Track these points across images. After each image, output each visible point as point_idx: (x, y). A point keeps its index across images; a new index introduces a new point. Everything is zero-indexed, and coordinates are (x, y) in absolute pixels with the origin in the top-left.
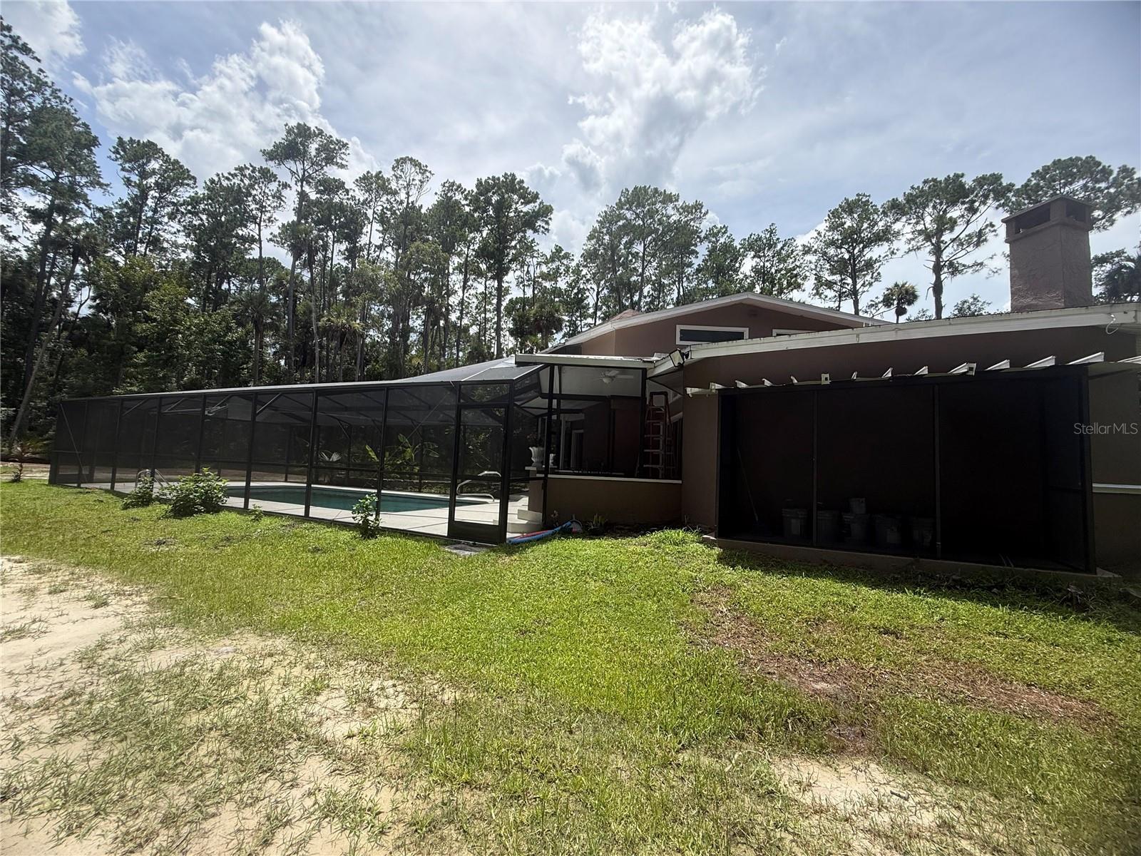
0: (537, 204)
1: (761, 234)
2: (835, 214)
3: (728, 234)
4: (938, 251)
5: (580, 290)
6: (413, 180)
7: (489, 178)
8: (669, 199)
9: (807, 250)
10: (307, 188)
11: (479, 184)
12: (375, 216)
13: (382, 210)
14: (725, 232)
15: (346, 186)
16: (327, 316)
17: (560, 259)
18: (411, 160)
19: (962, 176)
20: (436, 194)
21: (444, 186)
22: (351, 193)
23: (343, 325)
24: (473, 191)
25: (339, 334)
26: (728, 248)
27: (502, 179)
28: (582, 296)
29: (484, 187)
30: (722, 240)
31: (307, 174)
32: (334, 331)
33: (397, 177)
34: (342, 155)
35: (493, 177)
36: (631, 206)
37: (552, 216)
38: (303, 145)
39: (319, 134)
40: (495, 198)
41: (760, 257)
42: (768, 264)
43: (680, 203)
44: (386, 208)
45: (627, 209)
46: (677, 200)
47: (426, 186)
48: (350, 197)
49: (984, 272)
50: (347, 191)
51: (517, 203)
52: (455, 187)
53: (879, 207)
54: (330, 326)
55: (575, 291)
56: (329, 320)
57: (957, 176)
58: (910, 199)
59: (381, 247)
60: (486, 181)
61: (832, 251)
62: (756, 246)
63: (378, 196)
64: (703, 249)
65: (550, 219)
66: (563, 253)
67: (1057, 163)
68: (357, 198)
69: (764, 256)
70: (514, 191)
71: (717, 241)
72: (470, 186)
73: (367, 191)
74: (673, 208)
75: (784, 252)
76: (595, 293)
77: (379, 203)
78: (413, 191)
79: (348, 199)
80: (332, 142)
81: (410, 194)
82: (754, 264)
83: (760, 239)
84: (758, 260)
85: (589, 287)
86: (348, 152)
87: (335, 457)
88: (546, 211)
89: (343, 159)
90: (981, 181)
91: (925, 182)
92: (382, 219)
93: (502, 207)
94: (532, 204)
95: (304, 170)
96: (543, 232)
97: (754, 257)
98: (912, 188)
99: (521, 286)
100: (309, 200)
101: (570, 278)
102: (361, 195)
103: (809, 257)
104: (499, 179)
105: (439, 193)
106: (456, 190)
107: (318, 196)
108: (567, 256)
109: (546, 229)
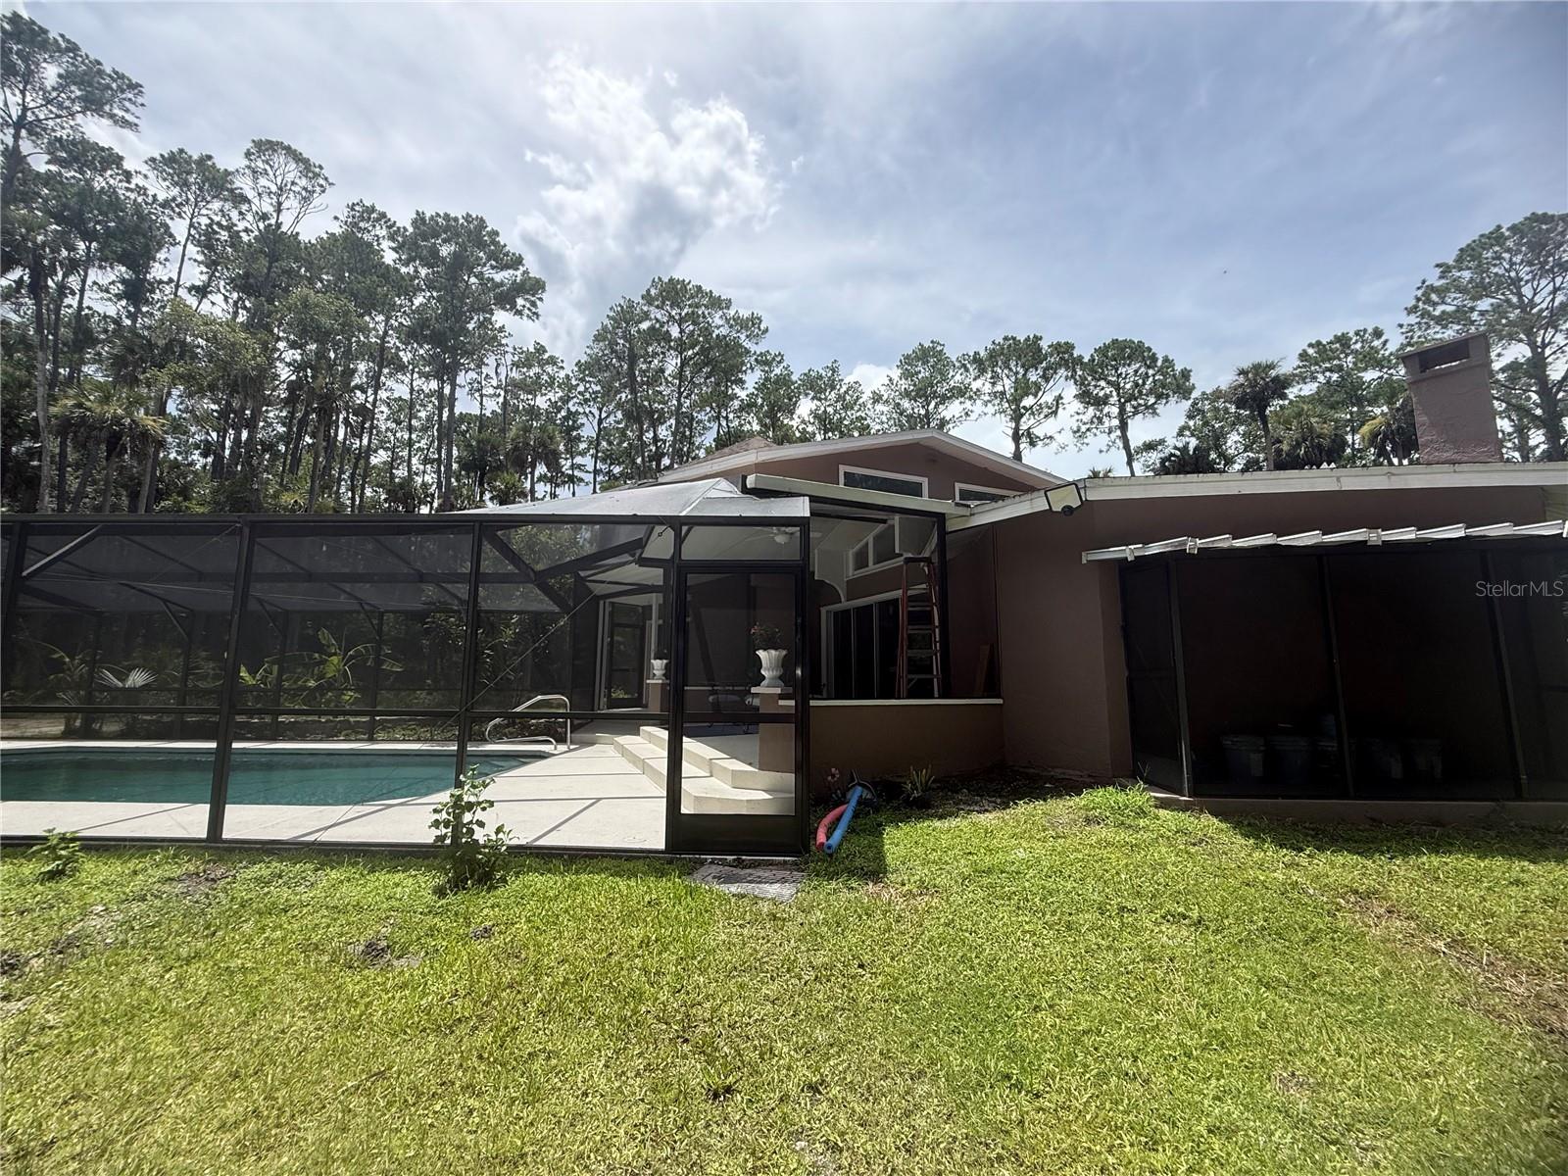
0: (519, 273)
1: (821, 371)
2: (908, 360)
3: (785, 364)
4: (1017, 417)
5: (571, 415)
6: (293, 183)
7: (438, 215)
8: (717, 303)
9: (877, 398)
10: (26, 146)
11: (419, 220)
12: (193, 232)
13: (210, 225)
14: (780, 362)
15: (127, 165)
16: (75, 397)
17: (542, 364)
18: (288, 149)
19: (1041, 338)
20: (336, 218)
21: (353, 209)
22: (137, 180)
23: (117, 420)
24: (405, 229)
25: (104, 434)
26: (784, 381)
27: (461, 221)
28: (574, 422)
29: (427, 229)
30: (777, 371)
31: (30, 117)
32: (92, 428)
33: (254, 172)
34: (127, 104)
35: (447, 215)
36: (663, 303)
37: (544, 296)
38: (25, 59)
39: (68, 50)
40: (445, 251)
41: (820, 400)
42: (830, 410)
43: (732, 312)
44: (219, 224)
45: (657, 307)
46: (728, 308)
47: (318, 200)
48: (132, 186)
49: (1054, 445)
50: (128, 175)
51: (485, 265)
52: (374, 215)
53: (954, 360)
54: (83, 418)
55: (563, 413)
56: (80, 405)
57: (1038, 338)
58: (993, 356)
59: (202, 292)
60: (432, 217)
61: (906, 404)
62: (815, 385)
63: (200, 199)
64: (752, 379)
65: (541, 299)
66: (546, 356)
67: (1115, 341)
68: (150, 193)
69: (826, 399)
70: (482, 245)
71: (771, 372)
72: (404, 220)
73: (175, 184)
74: (721, 317)
75: (848, 397)
76: (596, 421)
77: (204, 211)
78: (291, 203)
79: (127, 189)
80: (101, 73)
81: (285, 205)
82: (814, 408)
83: (821, 377)
84: (818, 403)
85: (587, 410)
86: (140, 100)
87: (137, 679)
88: (533, 287)
89: (127, 111)
90: (1058, 348)
91: (1006, 339)
92: (206, 241)
93: (460, 264)
94: (511, 272)
95: (25, 109)
96: (528, 316)
97: (813, 399)
98: (993, 343)
99: (477, 395)
100: (28, 170)
101: (555, 395)
102: (160, 189)
103: (880, 407)
104: (456, 219)
105: (342, 218)
106: (377, 220)
107: (54, 168)
108: (552, 361)
109: (534, 313)
